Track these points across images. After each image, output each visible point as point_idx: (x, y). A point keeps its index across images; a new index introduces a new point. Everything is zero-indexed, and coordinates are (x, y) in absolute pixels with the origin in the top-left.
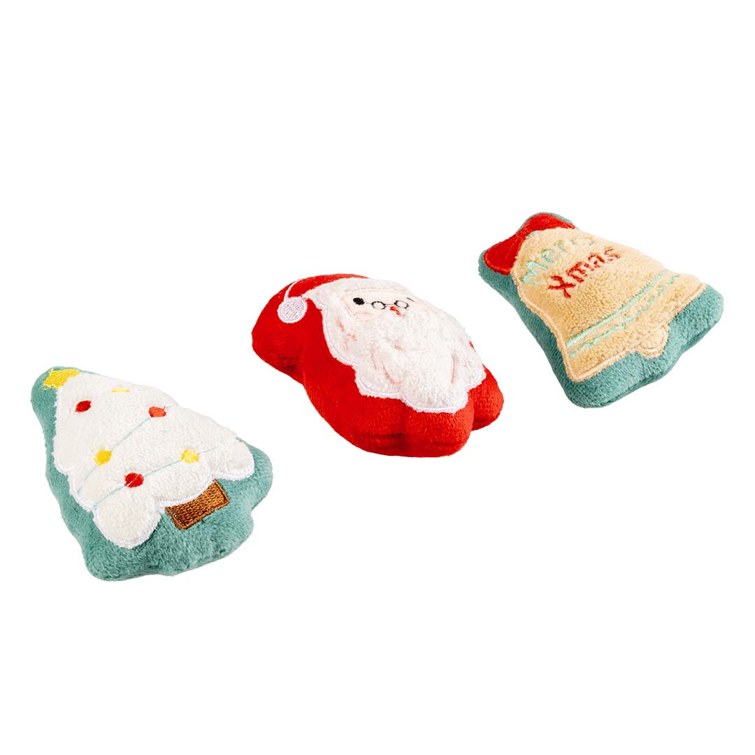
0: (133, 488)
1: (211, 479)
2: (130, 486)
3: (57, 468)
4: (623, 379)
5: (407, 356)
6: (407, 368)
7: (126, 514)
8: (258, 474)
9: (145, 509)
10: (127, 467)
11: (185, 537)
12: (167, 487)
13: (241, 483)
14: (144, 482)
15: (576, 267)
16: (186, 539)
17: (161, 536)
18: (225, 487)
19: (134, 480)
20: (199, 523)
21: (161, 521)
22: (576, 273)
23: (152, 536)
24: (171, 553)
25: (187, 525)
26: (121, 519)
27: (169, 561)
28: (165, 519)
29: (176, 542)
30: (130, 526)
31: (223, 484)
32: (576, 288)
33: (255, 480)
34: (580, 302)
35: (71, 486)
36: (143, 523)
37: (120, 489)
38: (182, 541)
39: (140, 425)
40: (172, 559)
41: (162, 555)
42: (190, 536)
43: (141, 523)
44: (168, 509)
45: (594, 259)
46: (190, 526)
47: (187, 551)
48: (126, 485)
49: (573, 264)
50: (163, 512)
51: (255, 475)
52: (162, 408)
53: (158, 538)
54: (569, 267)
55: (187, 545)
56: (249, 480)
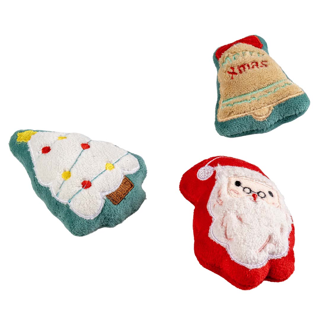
0: (88, 189)
1: (123, 176)
2: (85, 188)
3: (41, 184)
4: (240, 127)
5: (241, 226)
6: (238, 233)
7: (88, 203)
8: (142, 168)
9: (97, 198)
10: (81, 179)
11: (118, 208)
12: (103, 186)
13: (136, 174)
14: (92, 185)
15: (243, 66)
16: (119, 209)
17: (107, 210)
18: (130, 178)
19: (86, 185)
20: (124, 200)
21: (105, 203)
22: (242, 68)
23: (102, 211)
24: (113, 217)
25: (118, 202)
26: (86, 206)
27: (112, 222)
28: (107, 201)
29: (115, 211)
30: (91, 209)
31: (129, 177)
32: (238, 75)
33: (141, 171)
34: (235, 82)
35: (52, 193)
36: (97, 206)
37: (80, 190)
38: (117, 210)
39: (80, 155)
40: (114, 220)
41: (108, 219)
42: (121, 207)
43: (96, 206)
44: (107, 196)
45: (254, 64)
46: (120, 202)
47: (120, 215)
48: (83, 187)
49: (242, 63)
50: (105, 198)
51: (140, 168)
52: (86, 143)
53: (105, 211)
54: (239, 65)
55: (120, 212)
56: (139, 171)
